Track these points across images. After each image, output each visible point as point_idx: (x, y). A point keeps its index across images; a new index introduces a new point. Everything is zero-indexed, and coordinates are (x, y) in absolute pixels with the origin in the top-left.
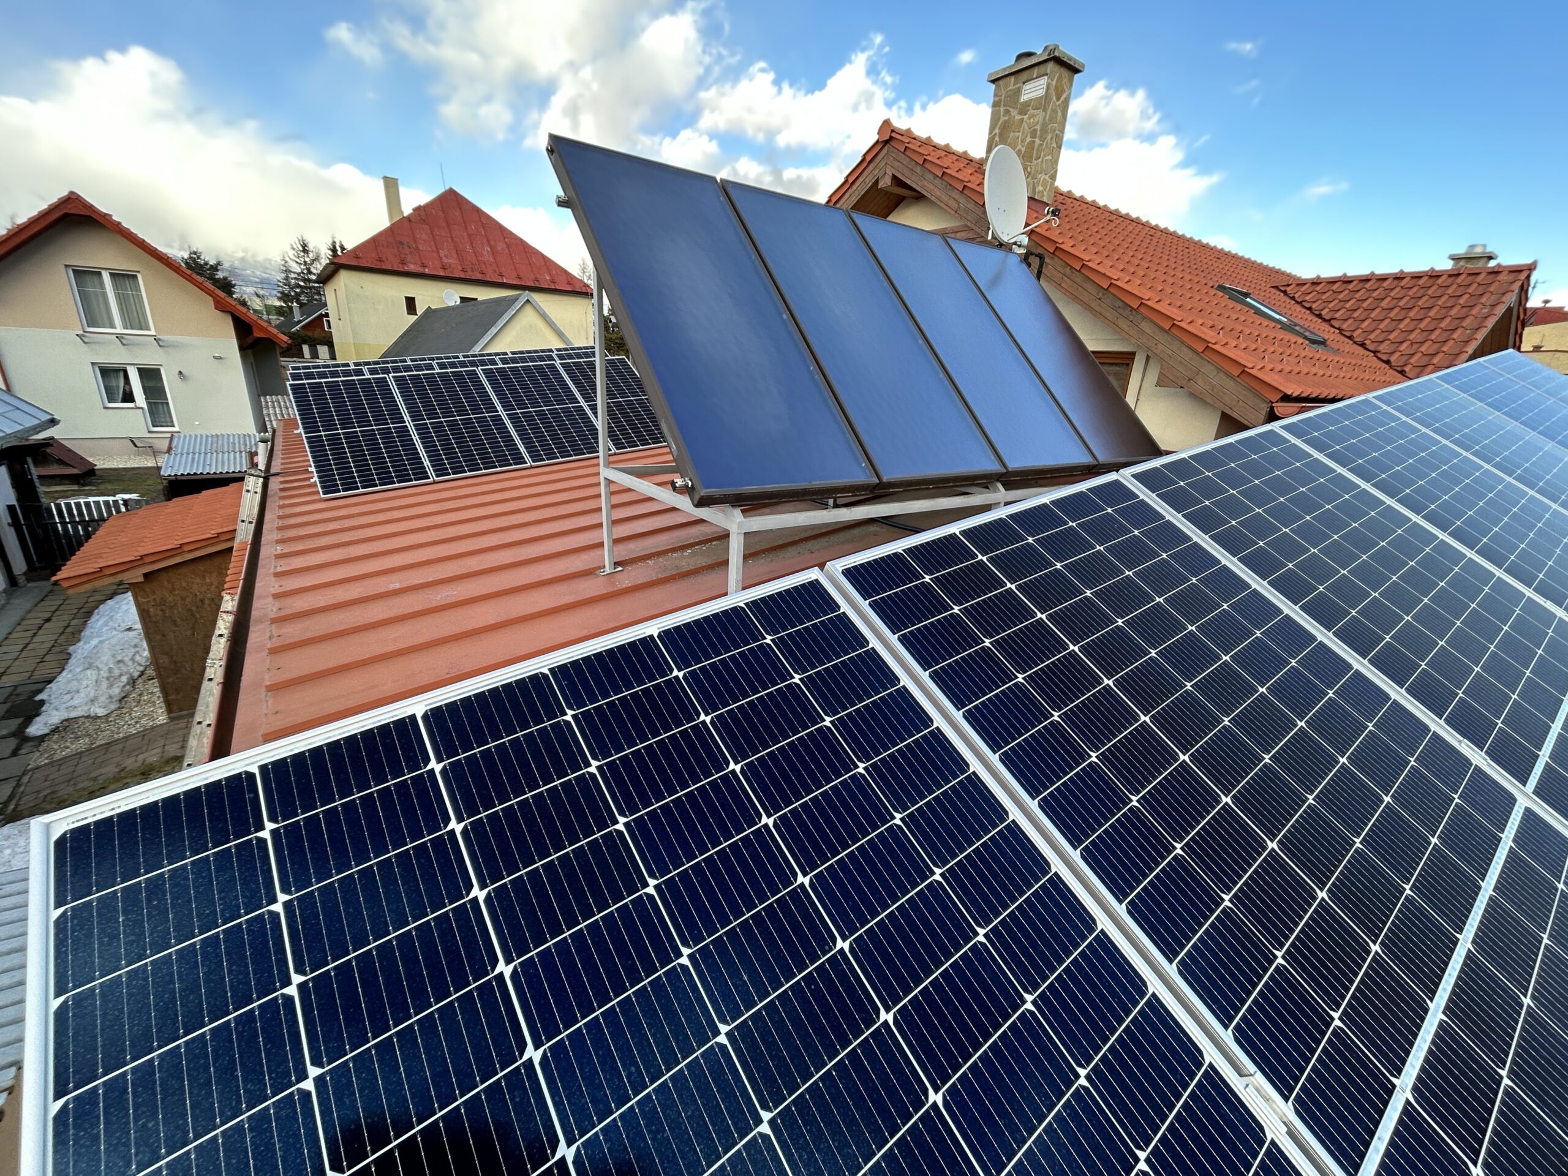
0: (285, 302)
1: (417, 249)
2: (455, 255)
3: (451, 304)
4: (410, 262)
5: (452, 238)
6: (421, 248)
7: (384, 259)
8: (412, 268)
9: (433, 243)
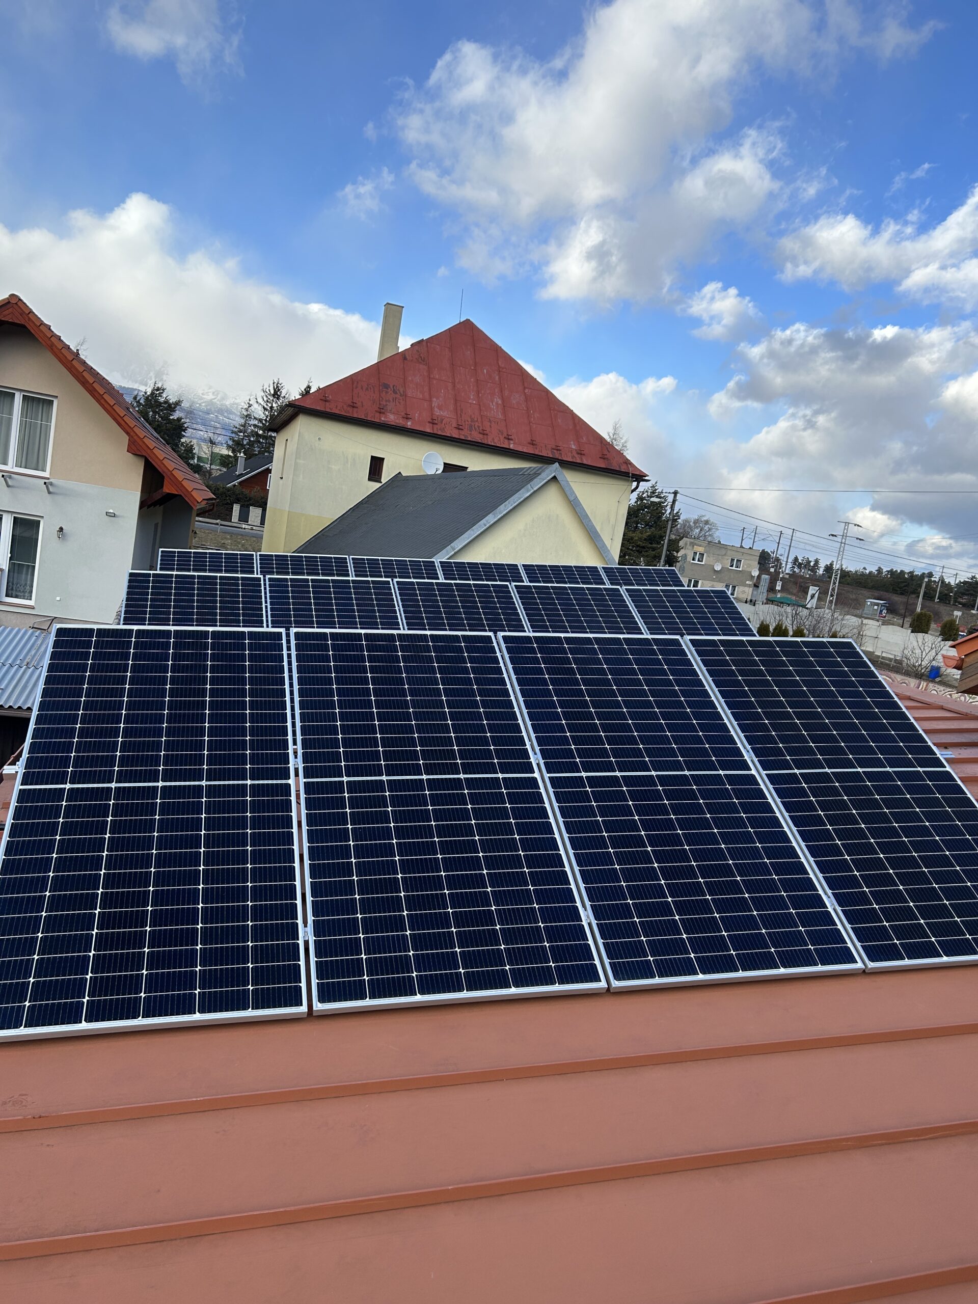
0: (233, 451)
1: (405, 395)
2: (452, 407)
3: (431, 472)
4: (390, 412)
5: (454, 383)
6: (409, 394)
7: (359, 404)
8: (391, 418)
9: (426, 389)
